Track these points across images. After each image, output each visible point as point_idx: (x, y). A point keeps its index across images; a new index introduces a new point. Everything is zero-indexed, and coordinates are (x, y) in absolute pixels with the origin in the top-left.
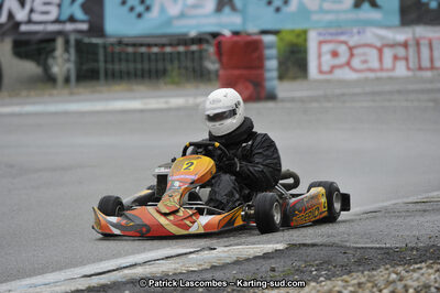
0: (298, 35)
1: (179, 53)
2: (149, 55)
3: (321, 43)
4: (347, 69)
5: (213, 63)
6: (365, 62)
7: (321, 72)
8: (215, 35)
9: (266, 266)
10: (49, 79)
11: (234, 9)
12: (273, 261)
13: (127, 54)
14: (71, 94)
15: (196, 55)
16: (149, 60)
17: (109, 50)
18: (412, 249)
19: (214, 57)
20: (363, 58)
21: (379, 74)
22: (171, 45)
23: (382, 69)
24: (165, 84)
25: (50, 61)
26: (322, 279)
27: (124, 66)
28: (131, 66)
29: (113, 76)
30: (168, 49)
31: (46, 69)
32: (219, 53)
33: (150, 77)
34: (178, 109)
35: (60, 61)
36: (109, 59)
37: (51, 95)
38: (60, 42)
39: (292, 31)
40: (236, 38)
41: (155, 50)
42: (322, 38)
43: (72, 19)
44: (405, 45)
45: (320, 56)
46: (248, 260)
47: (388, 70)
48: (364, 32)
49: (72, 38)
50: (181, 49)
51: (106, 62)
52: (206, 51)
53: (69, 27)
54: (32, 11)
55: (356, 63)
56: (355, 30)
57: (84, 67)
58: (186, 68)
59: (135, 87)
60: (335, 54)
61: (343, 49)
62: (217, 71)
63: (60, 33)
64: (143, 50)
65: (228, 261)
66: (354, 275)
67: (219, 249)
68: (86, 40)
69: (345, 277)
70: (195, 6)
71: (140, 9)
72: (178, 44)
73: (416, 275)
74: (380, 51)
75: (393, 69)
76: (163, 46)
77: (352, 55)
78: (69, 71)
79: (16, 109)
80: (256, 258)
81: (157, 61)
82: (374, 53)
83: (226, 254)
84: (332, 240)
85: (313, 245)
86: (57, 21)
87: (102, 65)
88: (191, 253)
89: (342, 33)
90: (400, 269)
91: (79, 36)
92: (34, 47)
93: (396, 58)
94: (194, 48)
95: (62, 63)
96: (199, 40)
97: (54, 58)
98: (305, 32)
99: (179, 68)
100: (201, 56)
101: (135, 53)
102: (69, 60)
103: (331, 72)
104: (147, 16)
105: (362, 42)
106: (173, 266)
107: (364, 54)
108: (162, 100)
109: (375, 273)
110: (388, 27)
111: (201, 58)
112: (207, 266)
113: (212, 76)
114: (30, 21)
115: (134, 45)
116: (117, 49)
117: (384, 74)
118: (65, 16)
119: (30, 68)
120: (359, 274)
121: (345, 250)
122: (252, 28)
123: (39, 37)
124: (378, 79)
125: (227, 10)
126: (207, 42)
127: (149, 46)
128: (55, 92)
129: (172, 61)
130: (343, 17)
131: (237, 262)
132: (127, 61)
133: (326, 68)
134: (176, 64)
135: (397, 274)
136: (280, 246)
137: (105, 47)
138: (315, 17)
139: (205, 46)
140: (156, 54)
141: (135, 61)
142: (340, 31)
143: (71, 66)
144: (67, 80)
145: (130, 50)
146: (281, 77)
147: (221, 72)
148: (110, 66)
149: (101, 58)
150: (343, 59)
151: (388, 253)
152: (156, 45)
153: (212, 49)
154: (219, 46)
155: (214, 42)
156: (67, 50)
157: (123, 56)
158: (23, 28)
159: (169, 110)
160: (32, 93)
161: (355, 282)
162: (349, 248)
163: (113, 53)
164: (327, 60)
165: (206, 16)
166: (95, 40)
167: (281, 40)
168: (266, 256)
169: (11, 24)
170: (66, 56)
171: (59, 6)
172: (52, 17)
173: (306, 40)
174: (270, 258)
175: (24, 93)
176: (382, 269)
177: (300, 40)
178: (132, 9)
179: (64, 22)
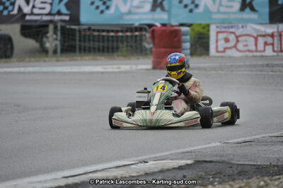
0: (204, 28)
1: (127, 36)
2: (108, 37)
3: (218, 33)
4: (234, 50)
5: (149, 44)
6: (246, 46)
7: (217, 51)
8: (150, 26)
9: (180, 174)
10: (44, 51)
11: (163, 9)
12: (184, 171)
13: (94, 36)
14: (58, 61)
15: (138, 38)
16: (108, 40)
17: (83, 33)
18: (274, 166)
19: (150, 40)
20: (245, 43)
21: (255, 54)
22: (122, 31)
23: (257, 51)
24: (118, 56)
25: (45, 39)
26: (216, 183)
27: (92, 44)
28: (96, 44)
29: (85, 50)
30: (120, 34)
31: (42, 45)
32: (153, 37)
33: (108, 52)
34: (126, 72)
35: (51, 39)
36: (82, 39)
37: (45, 61)
38: (51, 27)
39: (200, 24)
40: (164, 28)
41: (112, 34)
42: (219, 30)
43: (59, 13)
44: (272, 36)
45: (217, 41)
46: (168, 170)
47: (260, 51)
48: (246, 26)
49: (59, 25)
50: (128, 34)
51: (80, 41)
52: (145, 35)
53: (57, 18)
54: (34, 7)
55: (240, 46)
56: (240, 26)
57: (66, 44)
58: (132, 47)
59: (98, 58)
60: (227, 40)
61: (232, 37)
62: (151, 49)
63: (51, 21)
64: (104, 34)
65: (156, 170)
66: (237, 181)
67: (151, 163)
68: (68, 27)
69: (231, 183)
70: (138, 7)
71: (103, 7)
72: (127, 31)
73: (276, 183)
74: (256, 39)
75: (264, 51)
76: (117, 31)
77: (238, 41)
78: (56, 46)
79: (22, 69)
80: (174, 169)
81: (113, 41)
82: (252, 40)
83: (154, 166)
84: (223, 159)
85: (211, 162)
86: (50, 14)
87: (77, 43)
88: (132, 164)
89: (232, 27)
90: (266, 179)
91: (63, 24)
92: (34, 30)
93: (266, 44)
94: (137, 33)
95: (52, 41)
96: (140, 29)
97: (47, 37)
98: (208, 26)
99: (127, 46)
100: (141, 39)
101: (99, 36)
102: (56, 39)
103: (224, 51)
104: (107, 12)
105: (245, 33)
106: (121, 172)
107: (246, 41)
108: (116, 66)
109: (250, 180)
110: (261, 24)
111: (141, 40)
112: (142, 173)
113: (148, 52)
114: (32, 14)
115: (98, 31)
116: (88, 33)
117: (258, 54)
118: (54, 11)
119: (31, 43)
120: (240, 181)
121: (231, 165)
122: (174, 22)
123: (38, 24)
124: (254, 56)
125: (159, 10)
126: (146, 30)
127: (108, 31)
128: (47, 59)
129: (122, 41)
130: (232, 16)
131: (161, 171)
132: (94, 41)
133: (221, 49)
134: (125, 43)
135: (265, 181)
136: (189, 162)
137: (80, 31)
138: (214, 16)
139: (144, 33)
140: (112, 36)
141: (99, 41)
142: (230, 25)
143: (58, 43)
144: (55, 52)
145: (96, 33)
146: (192, 54)
147: (154, 49)
148: (82, 44)
149: (77, 38)
150: (232, 43)
151: (259, 169)
152: (113, 31)
153: (148, 35)
154: (153, 32)
155: (149, 30)
156: (55, 33)
157: (91, 38)
158: (28, 18)
159: (120, 72)
160: (32, 59)
161: (237, 186)
162: (234, 164)
163: (85, 35)
164: (222, 44)
165: (145, 13)
166: (73, 27)
167: (193, 30)
168: (180, 168)
169: (20, 15)
170: (55, 36)
171: (51, 4)
172: (47, 11)
173: (209, 31)
174: (182, 169)
175: (28, 59)
176: (255, 178)
177: (205, 31)
178: (97, 8)
179: (54, 15)
